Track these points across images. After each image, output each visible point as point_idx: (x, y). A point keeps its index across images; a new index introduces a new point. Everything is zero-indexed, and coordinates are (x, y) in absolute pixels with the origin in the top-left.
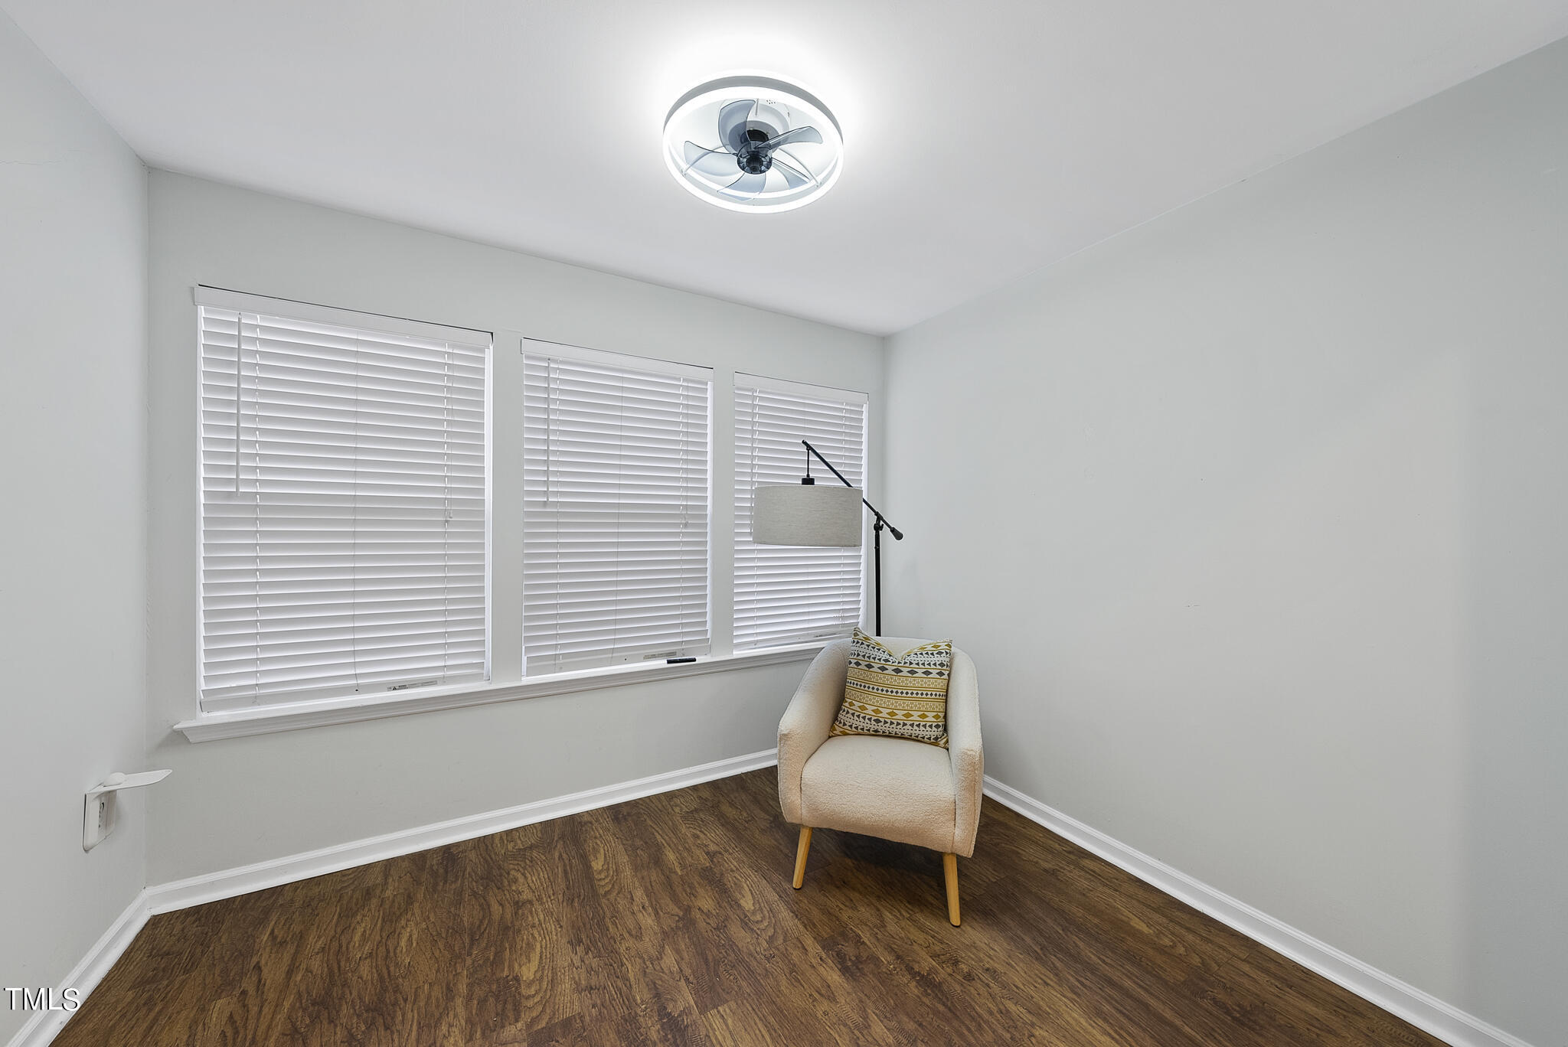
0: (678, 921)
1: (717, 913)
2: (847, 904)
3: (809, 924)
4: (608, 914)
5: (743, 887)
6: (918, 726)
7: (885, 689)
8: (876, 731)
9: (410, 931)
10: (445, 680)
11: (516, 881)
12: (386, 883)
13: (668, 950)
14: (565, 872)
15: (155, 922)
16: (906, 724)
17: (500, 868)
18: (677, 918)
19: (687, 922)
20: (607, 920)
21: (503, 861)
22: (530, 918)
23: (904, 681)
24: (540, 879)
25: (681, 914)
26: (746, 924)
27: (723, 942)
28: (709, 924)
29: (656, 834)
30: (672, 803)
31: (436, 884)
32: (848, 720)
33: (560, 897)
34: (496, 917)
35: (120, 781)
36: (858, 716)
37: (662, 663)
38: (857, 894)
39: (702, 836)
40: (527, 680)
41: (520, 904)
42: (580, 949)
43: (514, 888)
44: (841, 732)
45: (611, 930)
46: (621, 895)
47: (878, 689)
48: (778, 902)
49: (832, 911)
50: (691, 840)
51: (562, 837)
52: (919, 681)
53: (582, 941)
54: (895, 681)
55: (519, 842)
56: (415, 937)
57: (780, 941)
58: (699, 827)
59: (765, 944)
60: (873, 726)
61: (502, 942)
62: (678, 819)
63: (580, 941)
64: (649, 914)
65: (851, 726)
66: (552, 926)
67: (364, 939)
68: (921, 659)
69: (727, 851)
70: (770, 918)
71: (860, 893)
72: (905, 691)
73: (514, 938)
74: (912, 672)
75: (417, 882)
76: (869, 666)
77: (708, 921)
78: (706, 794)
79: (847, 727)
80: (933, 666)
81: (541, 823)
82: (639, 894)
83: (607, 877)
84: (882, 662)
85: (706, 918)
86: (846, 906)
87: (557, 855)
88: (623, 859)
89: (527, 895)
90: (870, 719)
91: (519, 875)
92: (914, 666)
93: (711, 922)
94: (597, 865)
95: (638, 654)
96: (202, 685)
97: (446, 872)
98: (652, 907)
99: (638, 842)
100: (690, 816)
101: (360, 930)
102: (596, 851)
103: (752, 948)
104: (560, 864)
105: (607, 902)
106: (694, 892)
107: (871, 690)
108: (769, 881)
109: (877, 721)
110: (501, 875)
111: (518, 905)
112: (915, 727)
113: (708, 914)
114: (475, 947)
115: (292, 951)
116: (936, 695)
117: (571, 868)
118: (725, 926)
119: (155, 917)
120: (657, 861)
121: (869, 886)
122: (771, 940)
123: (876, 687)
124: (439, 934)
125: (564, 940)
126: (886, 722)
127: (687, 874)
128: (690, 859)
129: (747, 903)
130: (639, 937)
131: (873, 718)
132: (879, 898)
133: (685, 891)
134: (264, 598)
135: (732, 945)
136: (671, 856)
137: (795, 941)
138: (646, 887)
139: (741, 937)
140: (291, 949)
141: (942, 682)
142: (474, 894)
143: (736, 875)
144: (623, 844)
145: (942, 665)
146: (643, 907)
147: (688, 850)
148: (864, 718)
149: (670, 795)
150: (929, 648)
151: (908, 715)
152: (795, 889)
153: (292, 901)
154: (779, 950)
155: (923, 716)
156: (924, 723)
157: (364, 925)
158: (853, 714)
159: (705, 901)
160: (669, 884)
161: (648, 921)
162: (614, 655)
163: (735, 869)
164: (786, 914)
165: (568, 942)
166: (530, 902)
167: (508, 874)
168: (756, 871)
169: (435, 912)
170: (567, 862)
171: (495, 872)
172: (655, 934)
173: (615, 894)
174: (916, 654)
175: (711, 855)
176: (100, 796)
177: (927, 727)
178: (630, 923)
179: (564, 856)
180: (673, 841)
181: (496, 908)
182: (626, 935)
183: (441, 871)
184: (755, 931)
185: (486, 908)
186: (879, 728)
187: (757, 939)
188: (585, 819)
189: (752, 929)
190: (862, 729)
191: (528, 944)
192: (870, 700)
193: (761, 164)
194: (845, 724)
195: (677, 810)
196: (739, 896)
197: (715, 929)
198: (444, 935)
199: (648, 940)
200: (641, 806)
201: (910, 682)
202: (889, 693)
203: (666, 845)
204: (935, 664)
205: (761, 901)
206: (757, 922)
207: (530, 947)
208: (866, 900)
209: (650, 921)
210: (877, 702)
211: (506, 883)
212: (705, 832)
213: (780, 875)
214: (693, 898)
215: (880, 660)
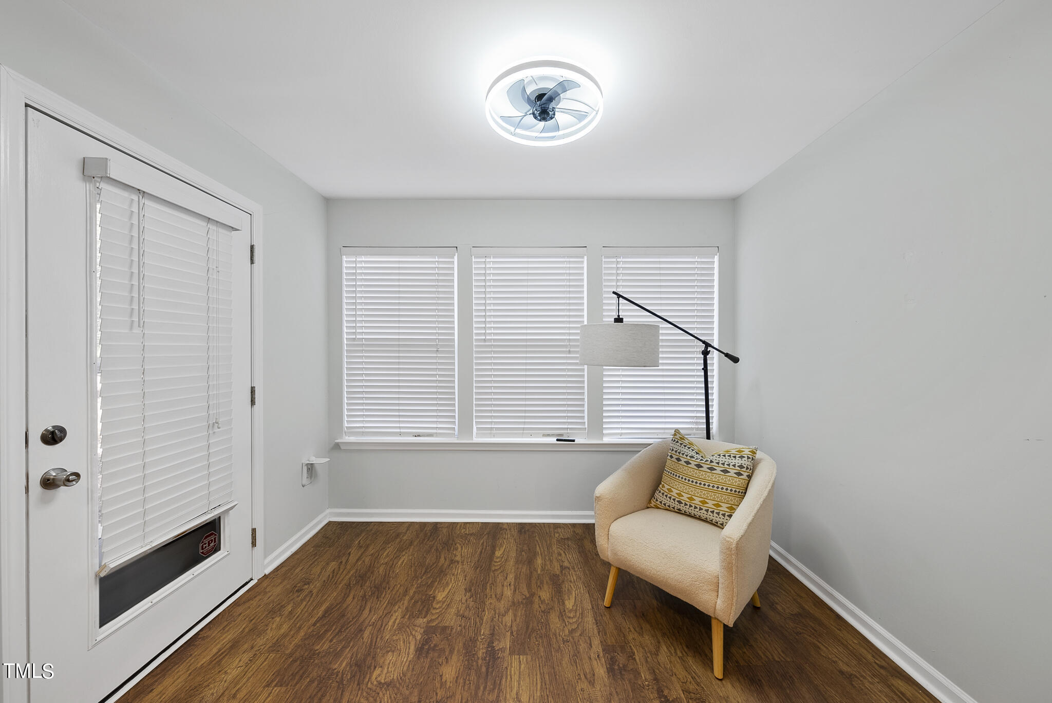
0: (524, 599)
1: (548, 603)
2: (637, 629)
3: (602, 631)
4: (490, 582)
5: (572, 594)
6: (713, 512)
7: (687, 479)
8: (679, 510)
9: (405, 558)
10: (437, 435)
11: (457, 549)
12: (406, 533)
13: (510, 613)
14: (481, 552)
15: (330, 523)
16: (702, 509)
17: (453, 541)
18: (524, 597)
19: (529, 601)
20: (488, 584)
21: (456, 538)
22: (454, 570)
23: (704, 474)
24: (468, 552)
25: (528, 596)
26: (562, 616)
27: (543, 621)
28: (540, 607)
29: (538, 546)
30: (556, 531)
31: (424, 540)
32: (660, 498)
33: (473, 564)
34: (440, 564)
35: (314, 460)
36: (666, 496)
37: (553, 440)
38: (648, 626)
39: (563, 555)
40: (476, 440)
41: (453, 561)
42: (468, 594)
43: (454, 553)
44: (654, 505)
45: (488, 590)
46: (502, 574)
47: (682, 478)
48: (590, 611)
49: (623, 629)
50: (555, 556)
51: (488, 534)
52: (717, 477)
53: (471, 591)
54: (696, 474)
55: (468, 530)
56: (405, 561)
57: (578, 634)
58: (565, 549)
59: (567, 632)
60: (677, 506)
61: (437, 577)
62: (554, 541)
63: (470, 590)
64: (511, 590)
65: (661, 502)
66: (461, 578)
67: (387, 555)
68: (722, 459)
69: (573, 568)
70: (579, 618)
71: (651, 626)
72: (703, 483)
73: (442, 578)
74: (711, 469)
75: (417, 536)
76: (679, 460)
77: (541, 605)
78: (579, 531)
79: (658, 502)
80: (731, 467)
81: (482, 523)
82: (511, 577)
83: (499, 561)
84: (688, 458)
85: (540, 602)
86: (636, 631)
87: (482, 541)
88: (513, 554)
89: (458, 558)
90: (674, 500)
91: (459, 547)
92: (714, 464)
93: (542, 607)
94: (498, 553)
95: (539, 433)
96: (346, 425)
97: (430, 536)
98: (514, 586)
99: (525, 548)
100: (562, 541)
101: (388, 551)
102: (501, 545)
103: (557, 631)
104: (481, 548)
105: (493, 575)
106: (541, 586)
107: (677, 477)
108: (591, 596)
109: (680, 502)
110: (452, 544)
111: (452, 562)
112: (709, 513)
113: (543, 602)
114: (425, 575)
115: (362, 551)
116: (731, 490)
117: (485, 551)
118: (549, 612)
119: (330, 522)
120: (530, 562)
121: (661, 624)
122: (572, 632)
123: (681, 476)
124: (414, 564)
125: (464, 587)
126: (686, 504)
127: (542, 575)
128: (549, 566)
129: (569, 604)
130: (499, 600)
131: (677, 499)
132: (664, 635)
133: (537, 583)
134: (366, 387)
135: (547, 624)
136: (539, 561)
137: (587, 638)
138: (517, 574)
139: (555, 621)
140: (363, 550)
141: (739, 481)
142: (437, 550)
143: (572, 585)
144: (517, 546)
145: (741, 467)
146: (510, 585)
147: (551, 561)
148: (670, 498)
149: (557, 526)
150: (734, 452)
151: (704, 502)
152: (605, 607)
153: (372, 530)
154: (573, 639)
155: (718, 505)
156: (718, 511)
157: (390, 549)
158: (663, 494)
159: (545, 594)
160: (530, 577)
161: (508, 593)
162: (524, 432)
163: (573, 581)
164: (590, 619)
165: (465, 589)
166: (458, 562)
167: (455, 544)
168: (585, 587)
169: (418, 553)
170: (484, 547)
171: (450, 542)
172: (509, 601)
173: (499, 572)
174: (720, 455)
175: (562, 568)
176: (307, 464)
177: (720, 515)
178: (499, 591)
179: (485, 544)
180: (544, 553)
181: (442, 559)
182: (493, 596)
183: (429, 534)
184: (565, 622)
185: (438, 558)
186: (682, 508)
187: (564, 627)
188: (505, 527)
189: (564, 620)
190: (669, 506)
191: (447, 582)
192: (676, 485)
193: (548, 114)
194: (657, 500)
195: (557, 535)
196: (566, 597)
197: (542, 611)
198: (416, 565)
199: (503, 603)
200: (537, 528)
201: (709, 476)
202: (690, 482)
203: (540, 553)
204: (734, 466)
205: (578, 605)
206: (569, 617)
207: (447, 584)
208: (653, 632)
209: (509, 593)
210: (681, 487)
211: (452, 549)
212: (567, 553)
213: (600, 594)
214: (539, 589)
215: (687, 456)
